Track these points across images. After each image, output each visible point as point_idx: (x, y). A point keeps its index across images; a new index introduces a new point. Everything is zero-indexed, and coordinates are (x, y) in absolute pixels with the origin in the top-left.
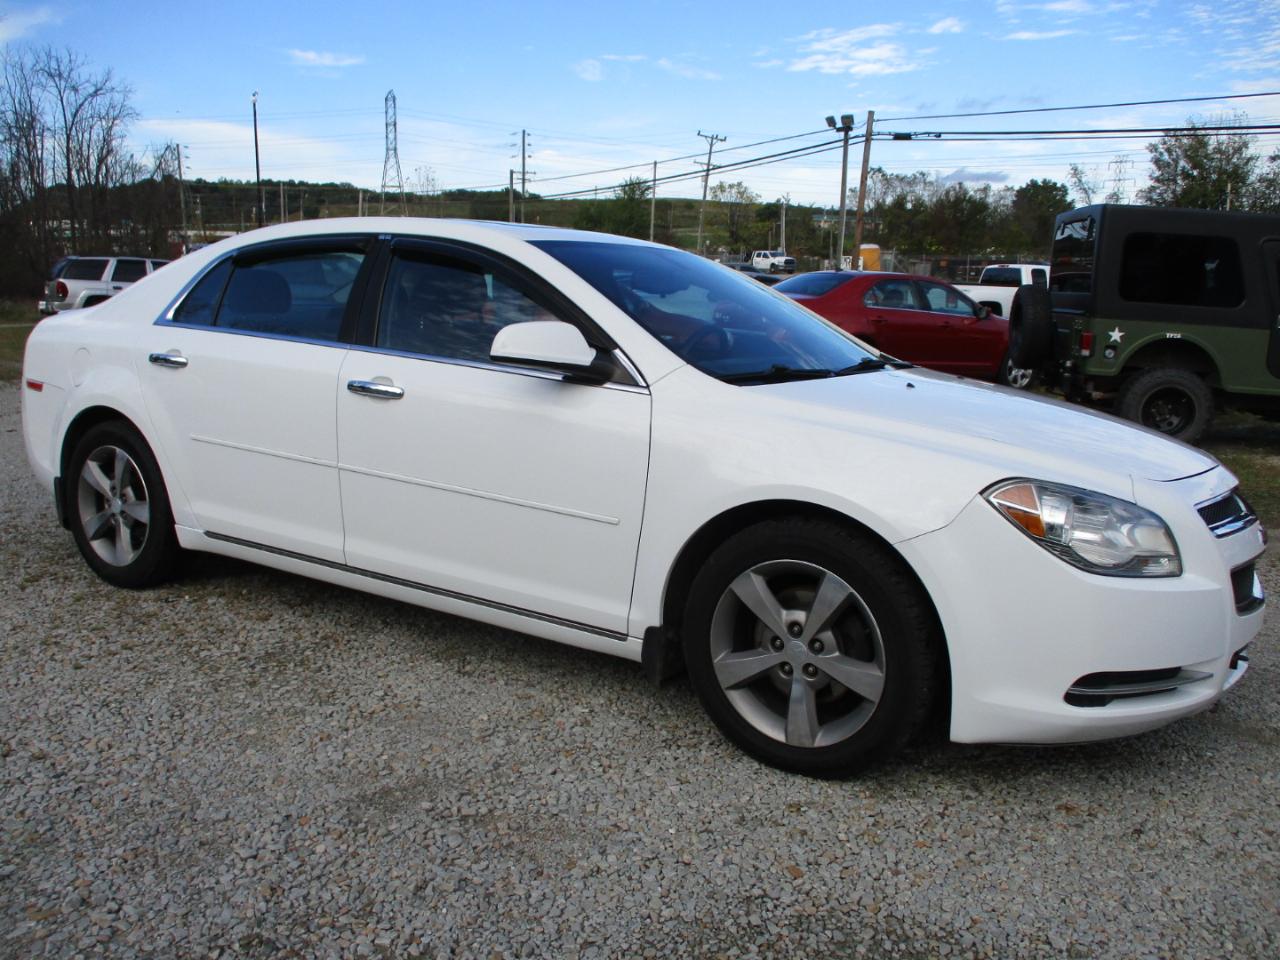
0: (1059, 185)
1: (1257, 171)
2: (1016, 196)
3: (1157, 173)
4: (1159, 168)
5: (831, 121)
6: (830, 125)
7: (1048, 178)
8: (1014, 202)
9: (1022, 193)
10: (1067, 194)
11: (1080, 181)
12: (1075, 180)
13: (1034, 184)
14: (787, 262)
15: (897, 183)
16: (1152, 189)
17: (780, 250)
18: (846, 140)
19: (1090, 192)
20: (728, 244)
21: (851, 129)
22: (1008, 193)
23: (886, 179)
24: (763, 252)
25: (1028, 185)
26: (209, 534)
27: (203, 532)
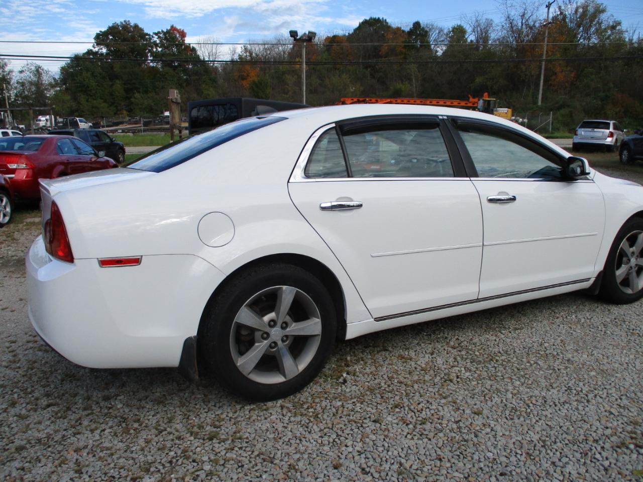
26: (378, 319)
27: (373, 320)
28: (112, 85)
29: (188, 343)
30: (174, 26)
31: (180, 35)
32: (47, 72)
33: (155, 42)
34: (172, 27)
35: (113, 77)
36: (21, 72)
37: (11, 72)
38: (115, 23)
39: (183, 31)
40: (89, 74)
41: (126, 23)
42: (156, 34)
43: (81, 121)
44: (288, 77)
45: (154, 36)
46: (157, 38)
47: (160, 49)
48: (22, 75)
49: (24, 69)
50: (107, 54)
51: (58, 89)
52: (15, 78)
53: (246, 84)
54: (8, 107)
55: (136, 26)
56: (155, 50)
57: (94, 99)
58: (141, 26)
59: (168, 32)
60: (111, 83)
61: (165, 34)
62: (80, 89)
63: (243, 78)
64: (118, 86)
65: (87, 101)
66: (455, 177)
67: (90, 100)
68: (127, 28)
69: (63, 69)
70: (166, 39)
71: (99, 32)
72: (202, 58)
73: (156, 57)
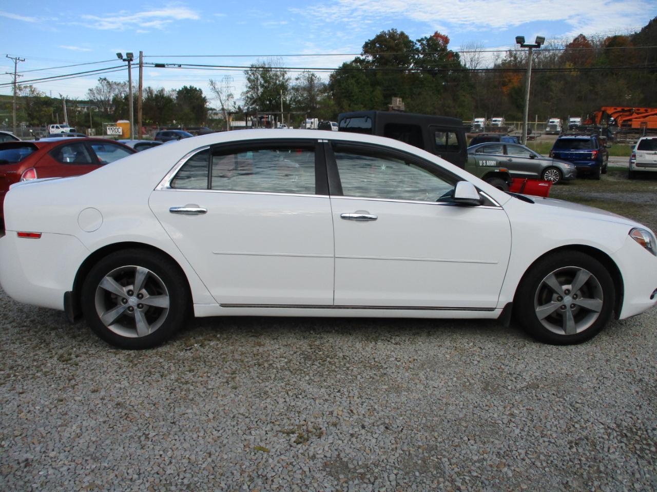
0: (198, 89)
1: (291, 84)
2: (178, 94)
3: (249, 85)
4: (250, 82)
5: (120, 56)
6: (119, 58)
7: (192, 86)
8: (177, 97)
9: (180, 92)
10: (202, 93)
11: (214, 88)
12: (212, 87)
13: (185, 88)
14: (71, 131)
15: (115, 86)
16: (247, 92)
17: (65, 124)
18: (129, 66)
19: (220, 93)
20: (27, 121)
21: (132, 60)
22: (174, 93)
23: (109, 84)
24: (55, 125)
25: (183, 89)
26: (223, 305)
27: (218, 305)
28: (373, 91)
29: (67, 295)
30: (438, 32)
31: (443, 41)
32: (319, 79)
33: (418, 48)
34: (436, 33)
35: (375, 84)
36: (297, 79)
37: (289, 79)
38: (383, 32)
39: (447, 37)
40: (353, 81)
41: (393, 31)
42: (419, 41)
43: (334, 125)
44: (553, 82)
45: (417, 43)
46: (420, 45)
47: (421, 56)
48: (298, 82)
49: (299, 77)
50: (373, 62)
51: (326, 94)
52: (292, 83)
53: (505, 90)
54: (282, 111)
55: (402, 34)
56: (416, 56)
57: (355, 104)
58: (406, 33)
59: (431, 38)
60: (371, 89)
61: (428, 40)
62: (344, 95)
63: (504, 84)
64: (379, 91)
65: (349, 106)
66: (316, 194)
67: (352, 105)
68: (394, 35)
69: (332, 76)
70: (428, 45)
71: (367, 41)
72: (462, 63)
73: (418, 63)
